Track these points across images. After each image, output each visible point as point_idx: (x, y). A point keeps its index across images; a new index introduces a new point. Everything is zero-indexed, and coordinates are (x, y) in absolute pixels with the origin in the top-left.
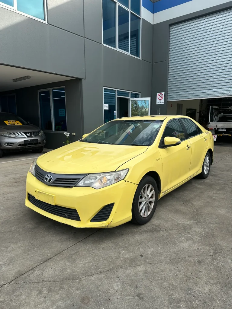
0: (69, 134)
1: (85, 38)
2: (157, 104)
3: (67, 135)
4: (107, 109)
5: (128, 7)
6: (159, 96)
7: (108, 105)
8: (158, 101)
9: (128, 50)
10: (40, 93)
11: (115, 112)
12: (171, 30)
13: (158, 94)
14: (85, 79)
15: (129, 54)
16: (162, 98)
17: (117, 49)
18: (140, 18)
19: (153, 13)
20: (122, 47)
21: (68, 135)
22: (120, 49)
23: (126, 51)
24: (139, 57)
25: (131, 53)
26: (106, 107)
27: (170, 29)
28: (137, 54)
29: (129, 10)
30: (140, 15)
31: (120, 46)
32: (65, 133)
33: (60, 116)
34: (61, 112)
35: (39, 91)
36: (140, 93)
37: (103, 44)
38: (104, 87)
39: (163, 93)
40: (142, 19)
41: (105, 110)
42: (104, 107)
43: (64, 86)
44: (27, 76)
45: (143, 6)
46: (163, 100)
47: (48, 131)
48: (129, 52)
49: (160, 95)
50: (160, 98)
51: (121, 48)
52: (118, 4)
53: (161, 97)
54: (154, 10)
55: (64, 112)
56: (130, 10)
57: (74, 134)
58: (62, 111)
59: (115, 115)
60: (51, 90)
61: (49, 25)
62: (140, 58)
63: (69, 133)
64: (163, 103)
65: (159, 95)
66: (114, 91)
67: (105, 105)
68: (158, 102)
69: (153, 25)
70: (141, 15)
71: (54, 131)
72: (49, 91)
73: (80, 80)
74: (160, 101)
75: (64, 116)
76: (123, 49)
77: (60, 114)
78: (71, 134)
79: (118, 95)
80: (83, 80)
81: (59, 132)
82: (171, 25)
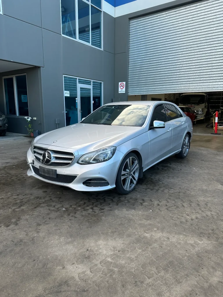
1: (43, 29)
2: (119, 93)
3: (28, 119)
4: (69, 95)
6: (121, 85)
7: (69, 92)
8: (120, 90)
11: (76, 99)
13: (120, 83)
14: (43, 67)
15: (90, 44)
16: (123, 88)
17: (78, 40)
18: (101, 11)
19: (115, 7)
21: (29, 120)
22: (80, 39)
25: (92, 44)
26: (67, 94)
27: (130, 23)
29: (89, 3)
30: (101, 9)
31: (80, 37)
32: (26, 117)
33: (23, 101)
35: (4, 78)
36: (102, 82)
37: (62, 34)
38: (64, 75)
39: (124, 83)
40: (104, 12)
41: (65, 96)
42: (64, 93)
43: (26, 74)
46: (124, 89)
47: (13, 116)
48: (90, 43)
50: (122, 87)
54: (115, 4)
55: (26, 98)
57: (35, 118)
58: (25, 97)
59: (77, 102)
61: (4, 15)
62: (102, 49)
63: (30, 118)
64: (125, 92)
65: (121, 84)
66: (75, 79)
67: (65, 92)
68: (120, 91)
69: (115, 18)
71: (18, 116)
72: (13, 78)
73: (39, 67)
74: (122, 90)
75: (26, 101)
76: (86, 41)
77: (23, 99)
78: (32, 118)
79: (79, 83)
80: (41, 68)
81: (22, 117)
82: (130, 19)
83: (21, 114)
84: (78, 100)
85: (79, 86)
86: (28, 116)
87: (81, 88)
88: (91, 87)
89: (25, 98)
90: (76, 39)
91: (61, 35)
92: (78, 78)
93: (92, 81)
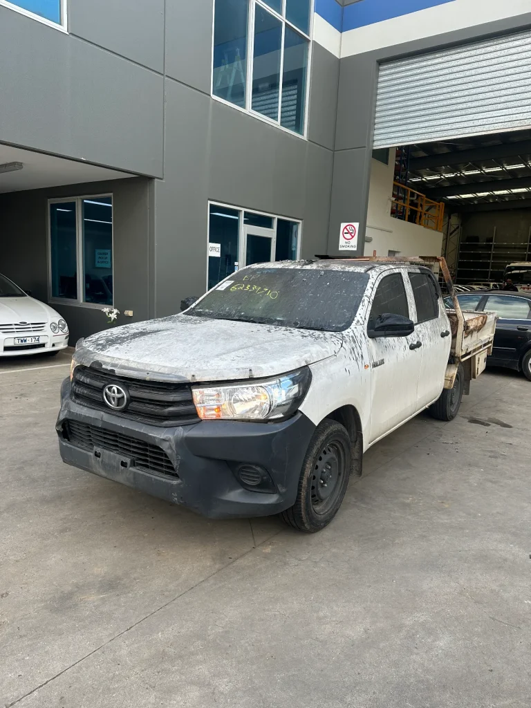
0: (117, 314)
1: (166, 78)
2: (340, 249)
3: (110, 315)
4: (218, 255)
5: (279, 11)
6: (346, 231)
8: (342, 241)
9: (276, 115)
10: (54, 206)
11: (236, 263)
12: (381, 73)
13: (343, 225)
14: (161, 179)
15: (277, 124)
16: (353, 237)
17: (248, 110)
18: (309, 41)
19: (341, 32)
20: (261, 108)
21: (113, 316)
22: (255, 110)
23: (272, 118)
24: (303, 135)
25: (282, 124)
27: (379, 70)
28: (298, 127)
29: (282, 18)
30: (307, 31)
31: (254, 104)
32: (106, 310)
33: (98, 265)
34: (100, 258)
35: (50, 201)
36: (300, 221)
37: (212, 95)
38: (210, 202)
39: (356, 225)
40: (316, 44)
41: (210, 257)
42: (209, 249)
43: (111, 194)
44: (14, 164)
45: (317, 11)
46: (354, 242)
47: (70, 302)
48: (278, 121)
49: (348, 227)
50: (348, 236)
51: (258, 108)
53: (351, 234)
54: (343, 23)
55: (109, 254)
56: (284, 19)
57: (130, 313)
58: (104, 254)
60: (79, 202)
61: (71, 36)
62: (305, 137)
63: (115, 311)
64: (355, 249)
65: (345, 228)
66: (236, 213)
67: (210, 245)
68: (344, 244)
69: (340, 61)
70: (311, 34)
71: (82, 301)
72: (75, 203)
73: (150, 179)
74: (348, 243)
75: (108, 266)
76: (263, 112)
77: (100, 260)
78: (122, 312)
79: (245, 222)
80: (156, 180)
81: (92, 306)
82: (381, 62)
83: (89, 297)
84: (240, 266)
85: (245, 230)
86: (112, 304)
87: (248, 236)
88: (271, 233)
89: (103, 256)
90: (244, 107)
91: (210, 95)
92: (244, 210)
93: (277, 217)
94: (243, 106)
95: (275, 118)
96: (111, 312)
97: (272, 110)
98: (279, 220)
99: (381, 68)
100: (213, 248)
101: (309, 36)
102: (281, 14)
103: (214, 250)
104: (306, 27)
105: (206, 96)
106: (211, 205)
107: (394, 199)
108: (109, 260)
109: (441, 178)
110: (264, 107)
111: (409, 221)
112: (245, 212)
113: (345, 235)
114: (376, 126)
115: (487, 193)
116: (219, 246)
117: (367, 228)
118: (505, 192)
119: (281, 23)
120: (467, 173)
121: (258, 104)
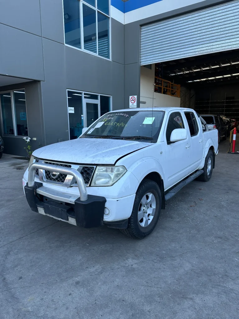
0: (30, 140)
1: (43, 38)
2: (130, 107)
3: (27, 140)
4: (73, 112)
6: (132, 99)
8: (131, 104)
10: (2, 95)
11: (82, 116)
12: (142, 30)
13: (130, 97)
14: (44, 81)
15: (96, 55)
16: (135, 102)
17: (83, 49)
18: (109, 18)
19: (124, 13)
21: (28, 140)
23: (94, 52)
25: (99, 54)
29: (96, 9)
30: (108, 15)
32: (25, 138)
33: (21, 119)
36: (111, 96)
38: (67, 90)
39: (136, 97)
40: (112, 18)
41: (69, 113)
42: (68, 110)
43: (25, 89)
45: (112, 4)
46: (135, 104)
47: (10, 136)
49: (132, 98)
50: (133, 102)
52: (82, 2)
53: (134, 100)
54: (125, 9)
57: (35, 139)
59: (82, 119)
60: (12, 92)
62: (110, 60)
63: (29, 138)
64: (136, 107)
65: (131, 98)
66: (81, 93)
67: (70, 108)
69: (124, 25)
71: (16, 135)
72: (10, 92)
73: (39, 81)
74: (133, 105)
75: (25, 119)
76: (90, 50)
77: (22, 117)
78: (32, 139)
79: (85, 97)
80: (41, 82)
81: (20, 137)
82: (141, 26)
83: (19, 133)
84: (84, 117)
85: (85, 101)
86: (28, 136)
87: (87, 103)
88: (98, 102)
89: (24, 115)
91: (64, 44)
92: (83, 92)
93: (100, 95)
94: (80, 48)
95: (96, 52)
96: (27, 139)
97: (94, 49)
98: (100, 96)
99: (142, 28)
100: (70, 110)
101: (109, 16)
102: (95, 7)
103: (71, 110)
104: (108, 12)
105: (62, 45)
106: (68, 91)
107: (155, 84)
108: (25, 117)
109: (184, 73)
110: (90, 48)
111: (163, 93)
112: (84, 93)
113: (132, 101)
114: (141, 53)
115: (205, 79)
116: (73, 108)
117: (140, 97)
118: (213, 78)
119: (95, 11)
120: (195, 71)
121: (87, 47)
